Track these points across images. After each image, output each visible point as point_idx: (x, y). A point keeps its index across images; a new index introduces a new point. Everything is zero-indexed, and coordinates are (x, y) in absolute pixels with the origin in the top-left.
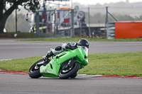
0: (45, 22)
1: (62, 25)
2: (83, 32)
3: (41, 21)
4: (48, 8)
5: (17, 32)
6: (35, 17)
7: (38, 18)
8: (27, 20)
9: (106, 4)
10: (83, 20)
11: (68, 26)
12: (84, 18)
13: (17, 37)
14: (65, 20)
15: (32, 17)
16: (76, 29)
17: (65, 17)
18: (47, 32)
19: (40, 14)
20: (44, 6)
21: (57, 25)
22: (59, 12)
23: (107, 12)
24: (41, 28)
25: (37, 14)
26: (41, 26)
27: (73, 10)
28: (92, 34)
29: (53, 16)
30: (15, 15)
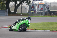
0: (33, 9)
1: (40, 10)
2: (48, 13)
3: (31, 9)
4: (34, 4)
5: (22, 13)
7: (30, 8)
8: (26, 8)
10: (48, 8)
11: (42, 11)
12: (49, 8)
15: (28, 7)
16: (45, 12)
17: (41, 7)
18: (34, 13)
19: (31, 6)
20: (33, 3)
21: (38, 10)
22: (39, 5)
24: (31, 12)
25: (30, 6)
26: (31, 11)
27: (44, 4)
28: (52, 14)
29: (37, 7)
30: (21, 6)
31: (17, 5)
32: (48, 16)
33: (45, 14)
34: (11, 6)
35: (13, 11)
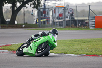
0: (45, 16)
1: (57, 18)
2: (72, 23)
3: (42, 15)
4: (47, 6)
5: (25, 24)
6: (38, 13)
7: (40, 14)
8: (32, 15)
9: (89, 3)
10: (72, 15)
11: (61, 19)
13: (25, 27)
14: (59, 14)
15: (36, 12)
16: (67, 21)
17: (60, 13)
19: (42, 10)
20: (44, 5)
21: (53, 18)
22: (55, 9)
23: (90, 9)
24: (42, 21)
25: (39, 10)
26: (42, 19)
27: (65, 8)
28: (79, 25)
29: (51, 12)
30: (23, 11)
31: (16, 8)
32: (71, 29)
33: (67, 25)
34: (6, 10)
35: (9, 20)
